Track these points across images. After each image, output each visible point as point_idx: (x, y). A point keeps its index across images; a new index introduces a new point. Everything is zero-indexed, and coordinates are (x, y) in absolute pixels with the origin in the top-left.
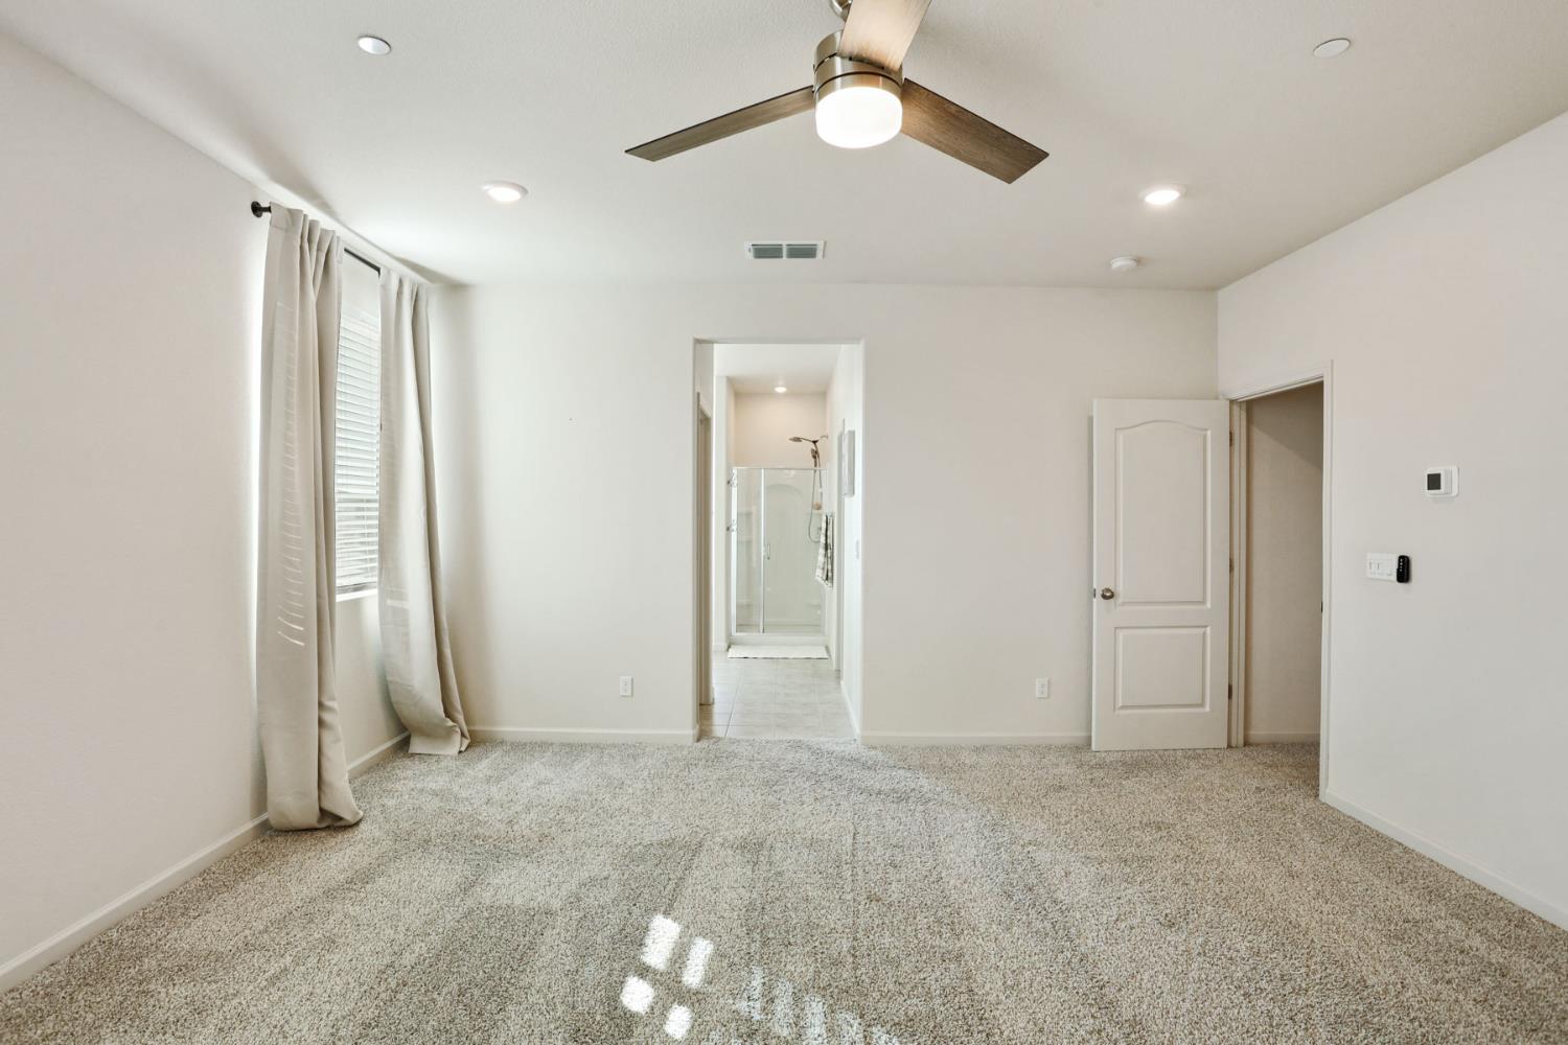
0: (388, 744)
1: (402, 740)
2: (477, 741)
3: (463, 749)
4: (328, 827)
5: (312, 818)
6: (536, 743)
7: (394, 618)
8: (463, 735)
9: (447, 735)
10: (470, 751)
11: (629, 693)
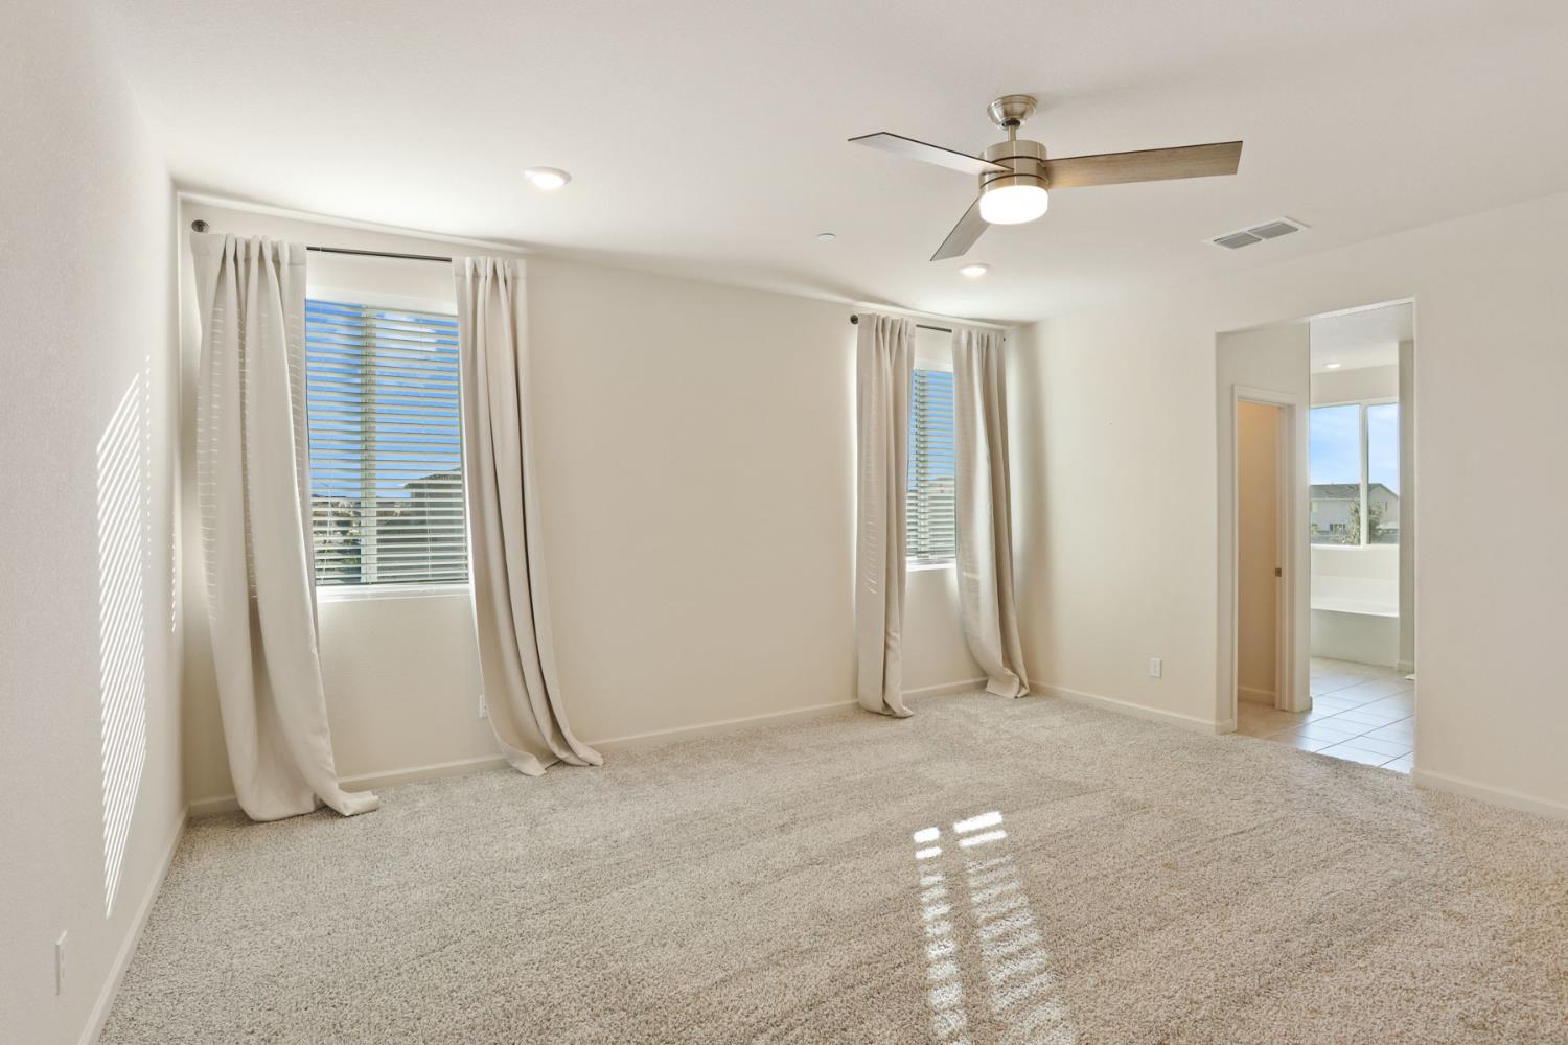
0: (971, 681)
1: (981, 682)
2: (1033, 690)
3: (1019, 695)
4: (889, 715)
5: (879, 706)
6: (1075, 704)
7: (969, 586)
8: (1022, 684)
9: (1008, 682)
10: (1024, 699)
11: (1158, 675)
